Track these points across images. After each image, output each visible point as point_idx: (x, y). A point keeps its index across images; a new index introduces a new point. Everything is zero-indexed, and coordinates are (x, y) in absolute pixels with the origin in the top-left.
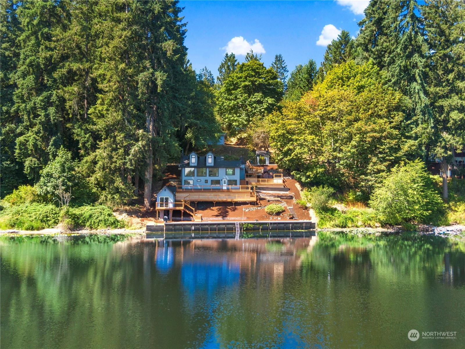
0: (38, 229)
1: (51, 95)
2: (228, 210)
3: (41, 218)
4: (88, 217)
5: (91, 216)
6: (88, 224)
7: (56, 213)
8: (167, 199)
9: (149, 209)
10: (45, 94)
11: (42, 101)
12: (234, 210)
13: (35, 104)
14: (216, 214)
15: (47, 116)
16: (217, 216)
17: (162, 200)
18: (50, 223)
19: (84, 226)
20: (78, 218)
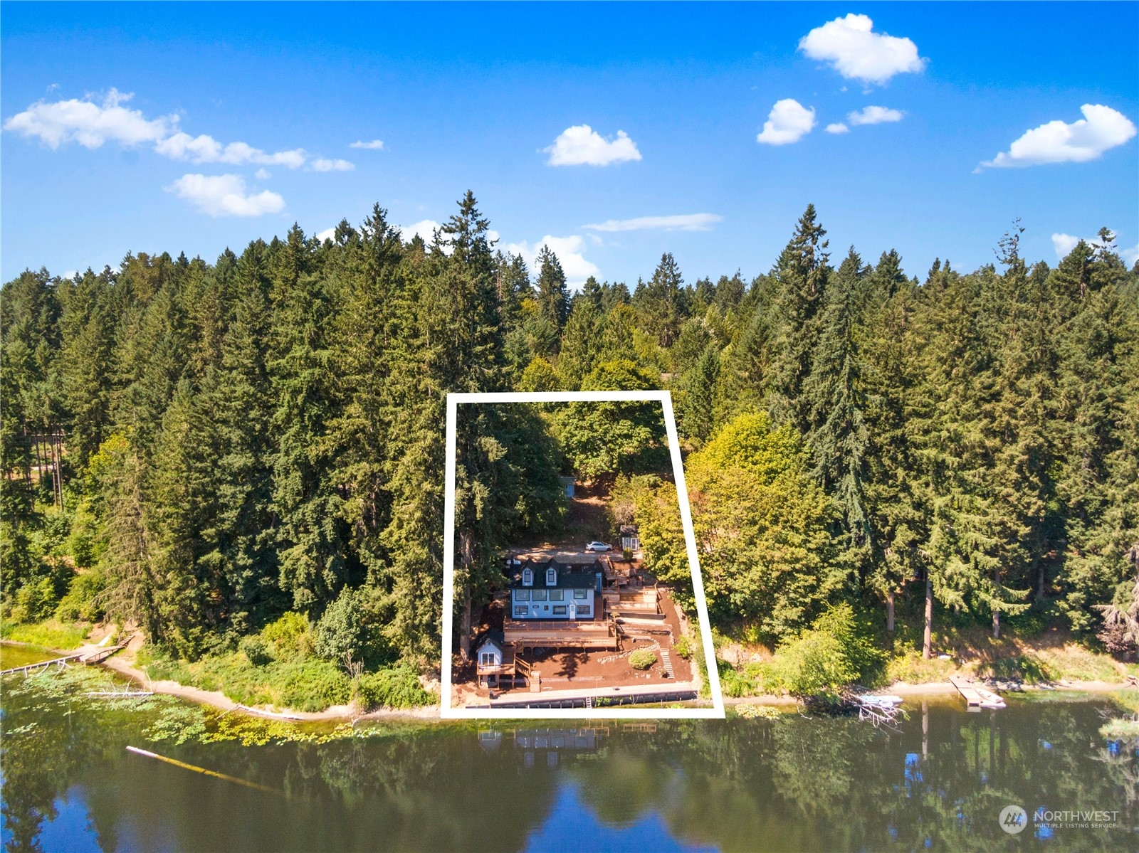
0: (321, 710)
1: (326, 502)
2: (577, 660)
3: (324, 691)
4: (386, 691)
5: (390, 690)
6: (388, 701)
7: (343, 686)
8: (492, 656)
9: (467, 663)
10: (317, 501)
11: (314, 511)
12: (585, 660)
13: (304, 514)
14: (561, 670)
15: (322, 534)
16: (561, 674)
17: (485, 657)
18: (337, 697)
19: (383, 703)
20: (374, 694)
